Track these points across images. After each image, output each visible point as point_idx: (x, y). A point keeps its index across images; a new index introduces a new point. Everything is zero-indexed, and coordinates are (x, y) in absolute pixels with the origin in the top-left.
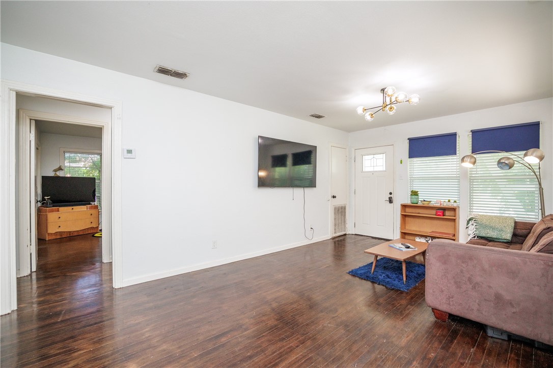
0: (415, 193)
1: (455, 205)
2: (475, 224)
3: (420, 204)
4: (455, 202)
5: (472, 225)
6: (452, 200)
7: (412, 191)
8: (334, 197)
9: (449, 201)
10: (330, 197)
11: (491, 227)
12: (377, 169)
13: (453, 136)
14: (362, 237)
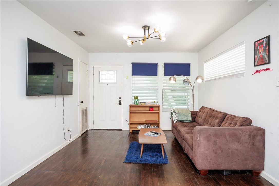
0: (136, 98)
1: (158, 104)
2: (176, 114)
3: (139, 104)
4: (158, 102)
5: (175, 115)
6: (156, 101)
7: (135, 97)
8: (81, 102)
9: (154, 102)
10: (79, 102)
11: (183, 115)
12: (110, 81)
13: (156, 65)
14: (101, 131)
